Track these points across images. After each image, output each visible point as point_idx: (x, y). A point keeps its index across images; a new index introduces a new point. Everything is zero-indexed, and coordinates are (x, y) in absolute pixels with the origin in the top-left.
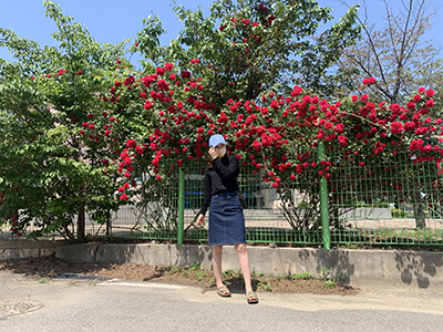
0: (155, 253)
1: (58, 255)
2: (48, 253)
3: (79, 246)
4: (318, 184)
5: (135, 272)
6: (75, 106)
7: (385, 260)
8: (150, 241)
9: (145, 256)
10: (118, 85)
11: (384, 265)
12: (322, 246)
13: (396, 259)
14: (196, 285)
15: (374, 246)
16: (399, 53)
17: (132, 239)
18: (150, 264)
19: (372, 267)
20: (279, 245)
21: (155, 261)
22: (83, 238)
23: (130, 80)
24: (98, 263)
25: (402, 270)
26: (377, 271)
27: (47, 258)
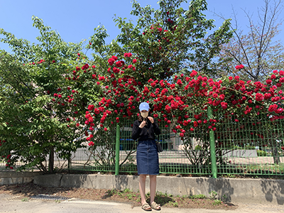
0: (100, 181)
1: (35, 182)
2: (29, 180)
3: (50, 176)
4: (208, 134)
5: (86, 193)
6: (49, 83)
7: (254, 186)
8: (97, 172)
9: (94, 182)
10: (78, 69)
11: (254, 189)
12: (212, 176)
13: (262, 185)
14: (127, 202)
15: (247, 176)
16: (258, 49)
17: (85, 171)
18: (97, 188)
19: (246, 190)
20: (183, 175)
21: (100, 186)
22: (52, 171)
23: (86, 66)
24: (62, 187)
25: (266, 192)
26: (249, 193)
27: (28, 184)
